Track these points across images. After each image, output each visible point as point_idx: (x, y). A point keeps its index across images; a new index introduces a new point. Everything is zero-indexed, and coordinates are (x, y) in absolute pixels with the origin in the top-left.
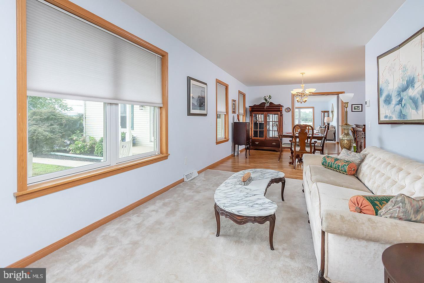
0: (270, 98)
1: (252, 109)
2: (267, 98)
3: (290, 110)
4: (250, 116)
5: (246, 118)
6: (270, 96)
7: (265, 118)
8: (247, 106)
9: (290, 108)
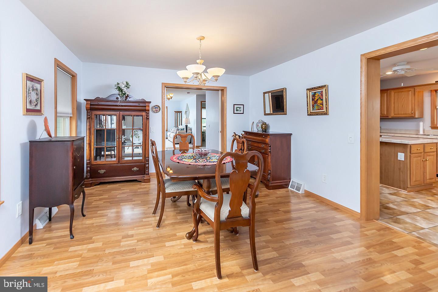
0: (128, 88)
1: (91, 105)
2: (122, 86)
3: (160, 109)
4: (87, 118)
5: (79, 123)
6: (127, 83)
7: (119, 124)
8: (81, 98)
9: (159, 107)
